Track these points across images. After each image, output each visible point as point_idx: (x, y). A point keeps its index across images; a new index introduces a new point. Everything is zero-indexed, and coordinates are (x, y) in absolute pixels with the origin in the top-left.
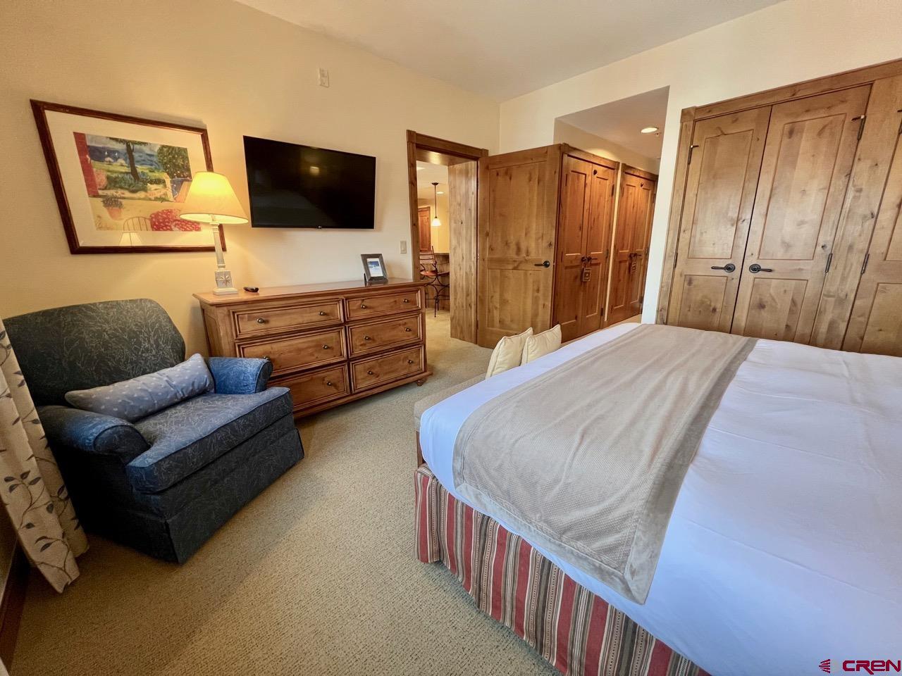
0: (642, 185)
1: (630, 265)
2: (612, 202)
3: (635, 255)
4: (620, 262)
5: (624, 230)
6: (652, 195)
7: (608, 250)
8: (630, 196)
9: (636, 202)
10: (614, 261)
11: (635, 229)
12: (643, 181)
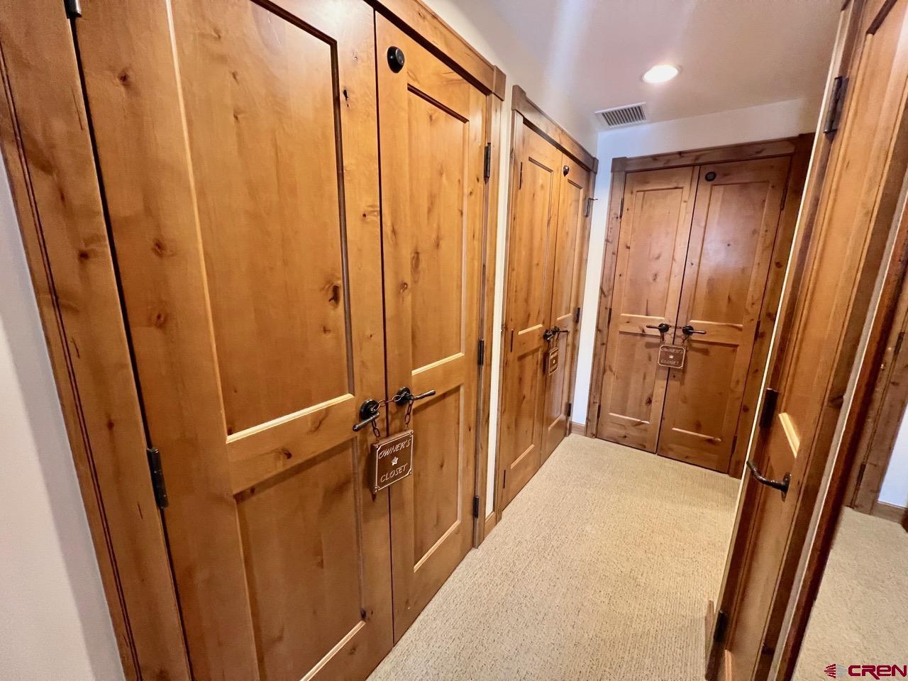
0: (566, 173)
1: (546, 355)
2: (488, 202)
3: (556, 331)
4: (521, 358)
5: (529, 280)
6: (584, 199)
7: (481, 344)
8: (539, 194)
9: (554, 210)
10: (505, 364)
11: (553, 276)
12: (568, 162)
